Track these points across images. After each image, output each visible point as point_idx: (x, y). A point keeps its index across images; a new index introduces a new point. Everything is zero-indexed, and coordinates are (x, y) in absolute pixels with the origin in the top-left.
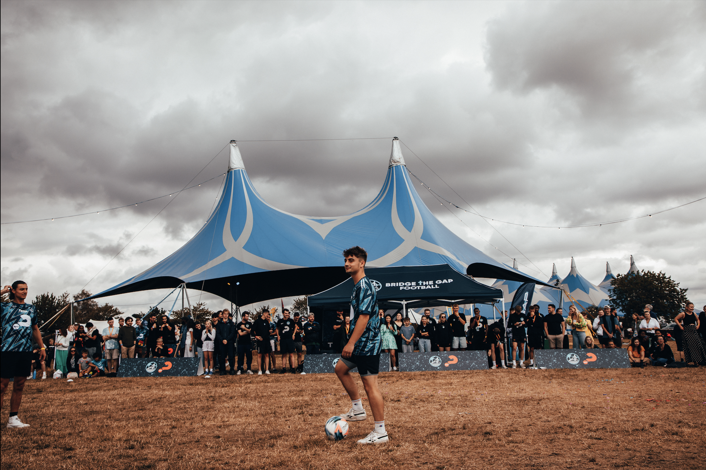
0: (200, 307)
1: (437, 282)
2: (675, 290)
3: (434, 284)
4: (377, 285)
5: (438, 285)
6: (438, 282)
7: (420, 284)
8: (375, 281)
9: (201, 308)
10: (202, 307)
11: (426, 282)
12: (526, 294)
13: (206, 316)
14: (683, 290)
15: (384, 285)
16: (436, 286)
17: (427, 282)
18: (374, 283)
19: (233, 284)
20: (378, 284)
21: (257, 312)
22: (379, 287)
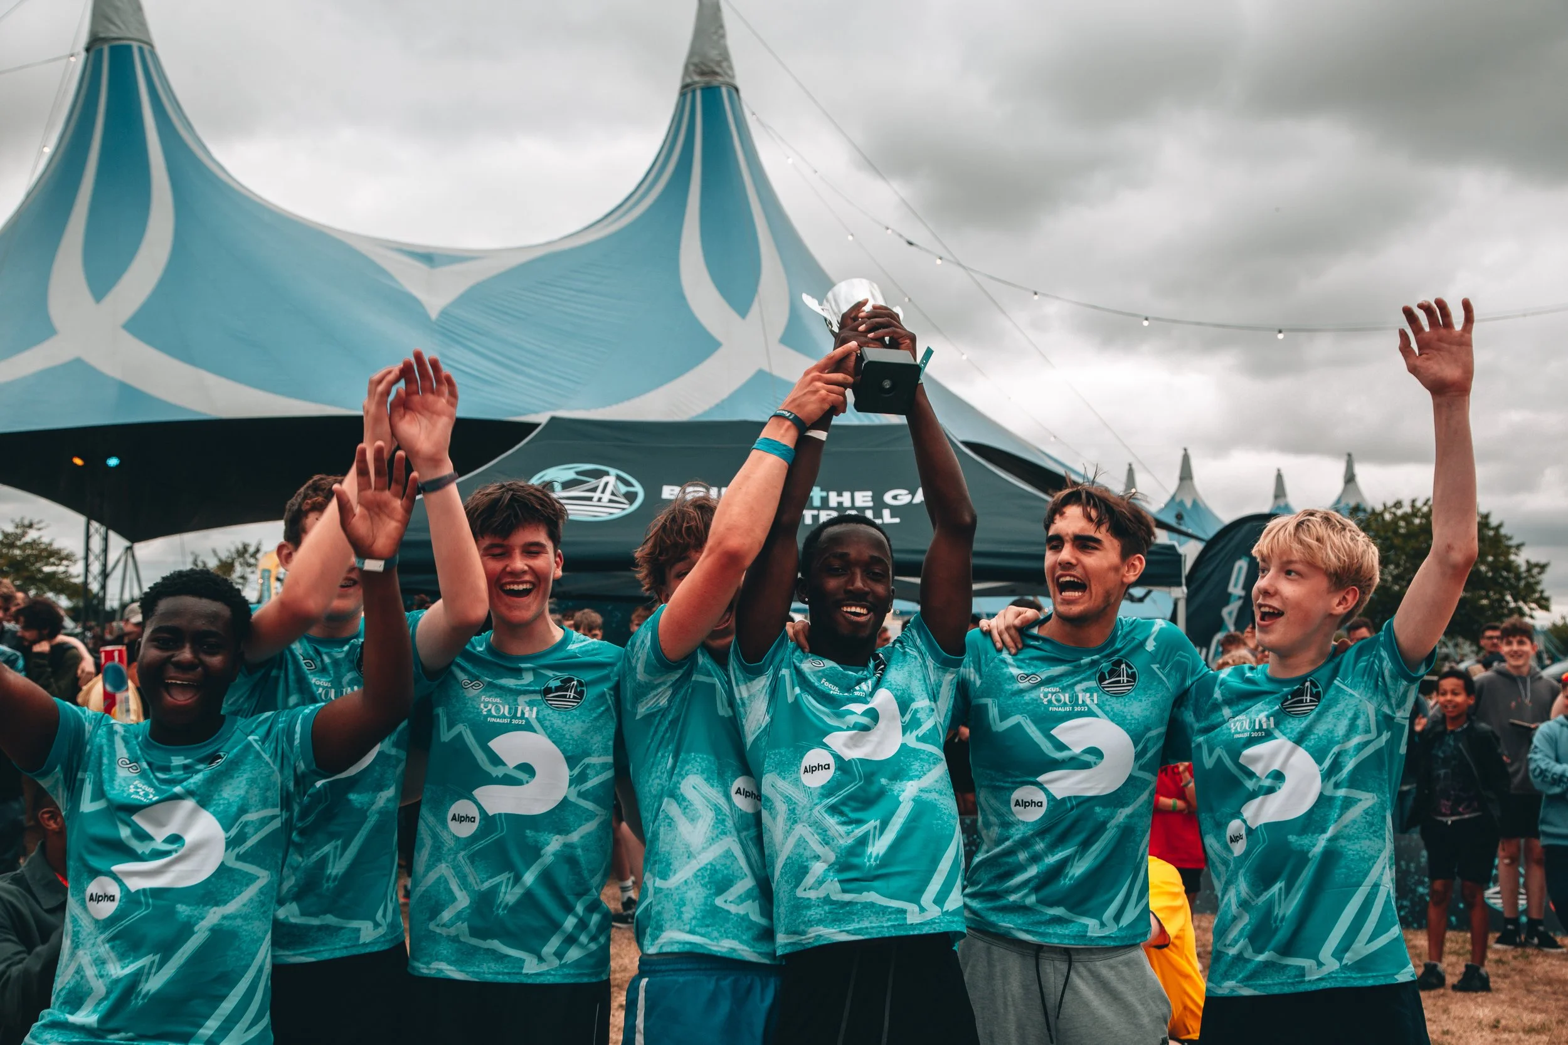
0: (24, 534)
1: (888, 498)
2: (1509, 566)
3: (879, 505)
4: (623, 489)
5: (895, 511)
6: (895, 497)
7: (817, 502)
8: (613, 472)
9: (28, 539)
10: (32, 535)
11: (840, 495)
12: (1240, 568)
13: (47, 564)
14: (1537, 565)
15: (653, 493)
16: (886, 513)
17: (847, 496)
18: (611, 479)
19: (95, 461)
20: (627, 483)
21: (220, 560)
22: (631, 497)
